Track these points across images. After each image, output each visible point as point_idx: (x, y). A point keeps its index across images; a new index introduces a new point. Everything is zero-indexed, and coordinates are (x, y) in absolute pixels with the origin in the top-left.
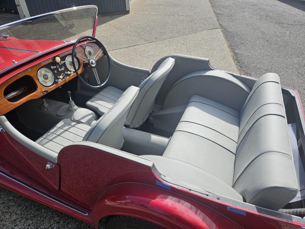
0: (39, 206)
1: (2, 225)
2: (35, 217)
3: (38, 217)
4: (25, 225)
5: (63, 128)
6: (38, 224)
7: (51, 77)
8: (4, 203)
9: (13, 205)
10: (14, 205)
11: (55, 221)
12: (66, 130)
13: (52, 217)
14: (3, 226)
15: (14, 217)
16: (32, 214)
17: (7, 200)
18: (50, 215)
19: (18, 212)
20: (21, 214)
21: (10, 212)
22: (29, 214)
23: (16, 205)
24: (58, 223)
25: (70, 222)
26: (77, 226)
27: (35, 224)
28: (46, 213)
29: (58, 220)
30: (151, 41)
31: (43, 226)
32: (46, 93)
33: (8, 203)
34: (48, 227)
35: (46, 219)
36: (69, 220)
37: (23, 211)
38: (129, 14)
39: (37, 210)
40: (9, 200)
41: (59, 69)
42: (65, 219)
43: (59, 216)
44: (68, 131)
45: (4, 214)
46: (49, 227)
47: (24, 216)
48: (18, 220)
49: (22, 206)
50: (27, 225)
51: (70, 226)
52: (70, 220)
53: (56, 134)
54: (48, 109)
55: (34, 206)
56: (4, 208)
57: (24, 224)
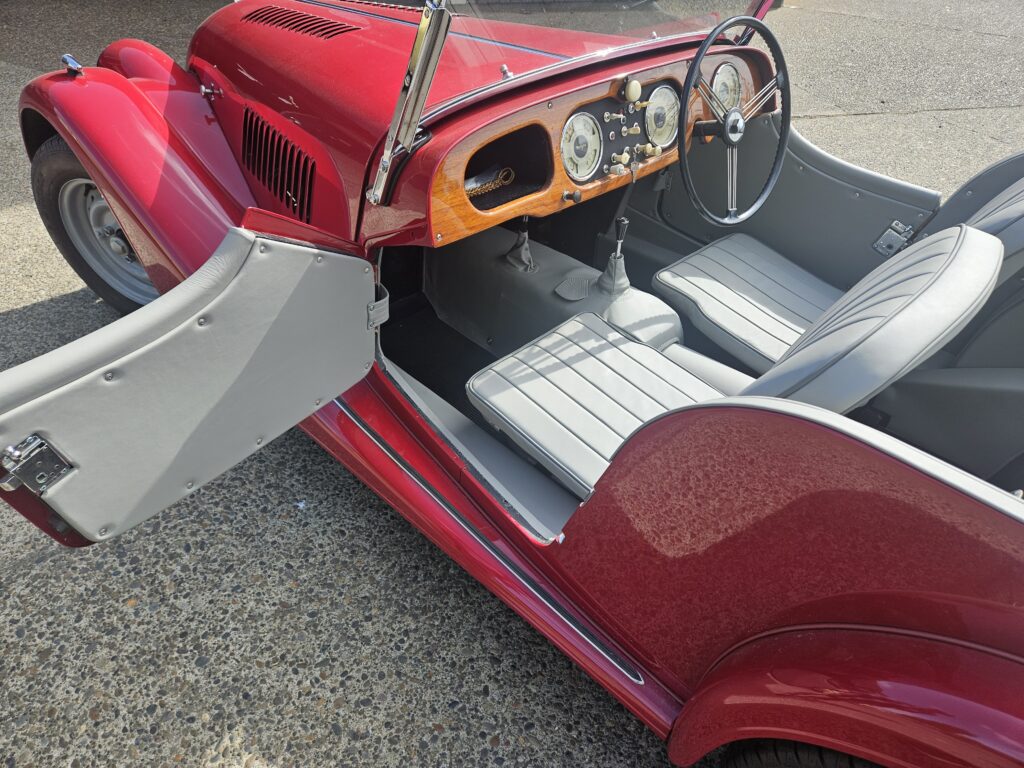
0: (441, 581)
1: (329, 602)
2: (425, 611)
3: (433, 617)
4: (394, 626)
5: (581, 344)
6: (434, 638)
7: (593, 153)
8: (343, 533)
9: (365, 549)
10: (368, 548)
11: (485, 650)
12: (590, 353)
13: (477, 631)
14: (331, 604)
15: (366, 589)
16: (418, 598)
17: (350, 527)
18: (473, 624)
19: (378, 577)
20: (386, 587)
21: (356, 569)
22: (409, 595)
23: (374, 550)
24: (496, 660)
25: (535, 675)
26: (557, 697)
27: (425, 638)
28: (459, 611)
29: (497, 650)
30: (860, 110)
31: (447, 654)
32: (570, 203)
33: (352, 537)
34: (461, 663)
35: (458, 631)
36: (530, 664)
37: (394, 579)
38: (779, 10)
39: (433, 591)
40: (357, 528)
41: (624, 129)
42: (520, 657)
43: (498, 637)
44: (597, 356)
45: (338, 568)
46: (465, 662)
47: (395, 597)
48: (375, 603)
49: (390, 561)
50: (400, 629)
51: (534, 691)
52: (533, 665)
53: (559, 356)
54: (526, 269)
55: (425, 575)
56: (342, 549)
57: (391, 621)
